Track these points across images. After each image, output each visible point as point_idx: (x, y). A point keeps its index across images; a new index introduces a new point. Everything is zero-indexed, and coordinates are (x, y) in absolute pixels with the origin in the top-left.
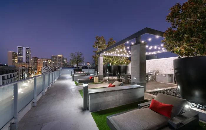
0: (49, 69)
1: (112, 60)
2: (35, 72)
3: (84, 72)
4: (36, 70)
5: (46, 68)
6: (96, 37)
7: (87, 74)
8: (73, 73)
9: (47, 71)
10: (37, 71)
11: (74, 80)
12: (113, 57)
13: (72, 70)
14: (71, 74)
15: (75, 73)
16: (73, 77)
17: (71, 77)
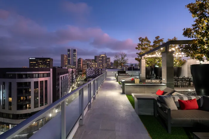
0: (93, 70)
1: (159, 61)
2: (81, 74)
3: (128, 74)
4: (82, 71)
5: (90, 69)
6: (139, 39)
7: (130, 76)
8: (117, 75)
9: (91, 73)
10: (82, 73)
11: (118, 81)
12: (158, 58)
13: (116, 73)
14: (115, 76)
15: (119, 75)
16: (117, 78)
17: (115, 78)
